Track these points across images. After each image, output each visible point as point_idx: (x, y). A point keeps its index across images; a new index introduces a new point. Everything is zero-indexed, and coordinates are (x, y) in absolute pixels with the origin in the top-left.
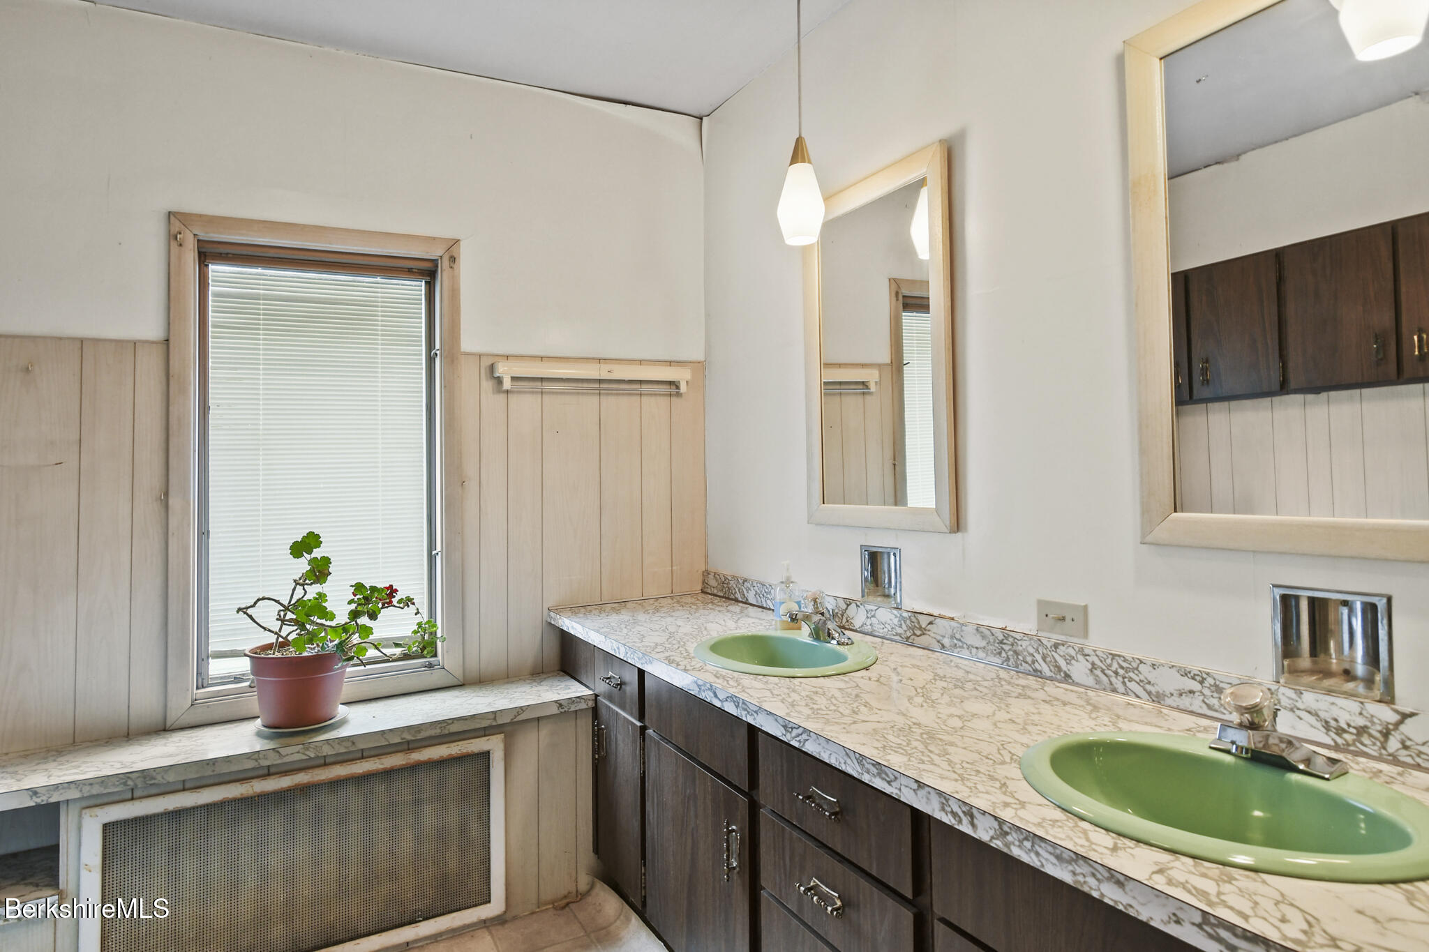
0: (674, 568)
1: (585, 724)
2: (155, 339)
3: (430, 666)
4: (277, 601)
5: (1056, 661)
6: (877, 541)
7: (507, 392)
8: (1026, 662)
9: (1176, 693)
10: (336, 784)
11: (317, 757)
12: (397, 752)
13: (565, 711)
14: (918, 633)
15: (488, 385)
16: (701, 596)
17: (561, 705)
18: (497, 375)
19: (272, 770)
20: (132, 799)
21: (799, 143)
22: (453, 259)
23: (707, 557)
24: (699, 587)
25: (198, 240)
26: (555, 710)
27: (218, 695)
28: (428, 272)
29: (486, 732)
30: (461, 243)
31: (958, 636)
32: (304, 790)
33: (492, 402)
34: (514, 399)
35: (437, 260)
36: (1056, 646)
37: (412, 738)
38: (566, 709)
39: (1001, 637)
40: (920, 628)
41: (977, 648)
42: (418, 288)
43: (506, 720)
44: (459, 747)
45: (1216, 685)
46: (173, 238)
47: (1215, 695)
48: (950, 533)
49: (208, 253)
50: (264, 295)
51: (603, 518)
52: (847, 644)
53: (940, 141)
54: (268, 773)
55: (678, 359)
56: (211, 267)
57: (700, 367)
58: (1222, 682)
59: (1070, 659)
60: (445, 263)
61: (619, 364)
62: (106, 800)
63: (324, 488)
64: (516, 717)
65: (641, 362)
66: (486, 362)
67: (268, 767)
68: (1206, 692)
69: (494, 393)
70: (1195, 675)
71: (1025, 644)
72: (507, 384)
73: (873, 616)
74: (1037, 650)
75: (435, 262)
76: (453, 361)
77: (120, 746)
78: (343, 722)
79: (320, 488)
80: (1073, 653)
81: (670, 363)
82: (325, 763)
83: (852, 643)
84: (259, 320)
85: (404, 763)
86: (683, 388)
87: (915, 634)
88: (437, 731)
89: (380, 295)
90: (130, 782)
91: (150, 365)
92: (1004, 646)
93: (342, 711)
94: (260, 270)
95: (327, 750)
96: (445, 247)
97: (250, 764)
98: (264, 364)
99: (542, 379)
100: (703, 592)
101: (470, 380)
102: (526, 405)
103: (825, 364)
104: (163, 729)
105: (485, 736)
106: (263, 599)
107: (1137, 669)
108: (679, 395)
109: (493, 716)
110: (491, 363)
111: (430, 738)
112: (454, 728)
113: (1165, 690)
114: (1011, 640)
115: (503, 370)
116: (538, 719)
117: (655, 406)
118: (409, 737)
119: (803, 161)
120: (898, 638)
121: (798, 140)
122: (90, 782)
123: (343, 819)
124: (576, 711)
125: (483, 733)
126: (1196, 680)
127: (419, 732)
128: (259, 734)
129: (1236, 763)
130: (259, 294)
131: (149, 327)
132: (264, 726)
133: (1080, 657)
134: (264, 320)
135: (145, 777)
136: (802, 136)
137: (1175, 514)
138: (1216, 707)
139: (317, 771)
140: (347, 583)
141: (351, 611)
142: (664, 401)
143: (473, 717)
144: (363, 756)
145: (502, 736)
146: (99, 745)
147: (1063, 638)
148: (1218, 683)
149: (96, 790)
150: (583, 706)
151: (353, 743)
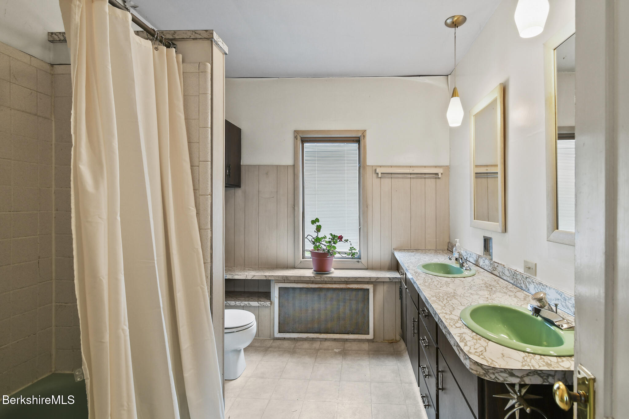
0: (437, 240)
1: (398, 286)
2: (291, 165)
3: (358, 262)
4: (312, 236)
5: (526, 284)
6: (488, 235)
7: (381, 178)
8: (519, 283)
9: (554, 299)
10: (328, 289)
11: (324, 281)
12: (344, 284)
13: (391, 281)
14: (494, 269)
15: (375, 175)
16: (446, 251)
17: (390, 279)
18: (377, 172)
19: (314, 282)
20: (284, 282)
21: (455, 89)
22: (364, 136)
23: (449, 237)
24: (446, 248)
25: (301, 137)
26: (388, 280)
27: (306, 261)
28: (357, 140)
29: (368, 283)
30: (367, 131)
31: (503, 272)
32: (321, 289)
33: (376, 181)
34: (382, 180)
35: (360, 137)
36: (526, 278)
37: (347, 281)
38: (392, 281)
39: (513, 273)
40: (495, 268)
41: (508, 277)
42: (356, 145)
43: (374, 280)
44: (360, 286)
45: (564, 298)
46: (296, 137)
47: (564, 301)
48: (502, 233)
49: (304, 140)
50: (317, 151)
51: (411, 220)
52: (469, 270)
53: (500, 84)
54: (313, 282)
55: (439, 165)
56: (305, 144)
57: (447, 168)
58: (566, 296)
59: (529, 283)
60: (362, 138)
61: (417, 168)
62: (280, 282)
63: (332, 206)
64: (376, 280)
65: (425, 167)
66: (374, 168)
67: (313, 281)
68: (562, 300)
69: (376, 178)
70: (560, 293)
71: (519, 276)
72: (380, 176)
73: (484, 262)
74: (522, 279)
75: (359, 137)
76: (364, 168)
77: (285, 270)
78: (332, 273)
79: (330, 206)
80: (530, 281)
81: (436, 167)
82: (326, 283)
83: (471, 270)
84: (316, 158)
85: (345, 287)
86: (440, 176)
87: (493, 270)
88: (354, 280)
89: (346, 149)
90: (283, 278)
91: (291, 171)
92: (514, 276)
93: (332, 270)
94: (316, 144)
95: (326, 279)
96: (362, 133)
97: (308, 279)
98: (317, 170)
99: (391, 174)
100: (448, 250)
101: (369, 174)
102: (386, 182)
103: (476, 166)
104: (294, 268)
105: (368, 284)
106: (309, 235)
107: (545, 289)
108: (439, 178)
109: (369, 278)
110: (375, 169)
111: (352, 281)
112: (359, 280)
113: (551, 298)
114: (516, 274)
115: (379, 171)
116: (384, 282)
117: (430, 182)
118: (347, 280)
119: (456, 96)
120: (489, 271)
121: (454, 88)
122: (276, 276)
123: (332, 299)
124: (396, 282)
125: (367, 283)
126: (559, 295)
127: (349, 279)
128: (313, 273)
129: (541, 321)
130: (316, 151)
131: (290, 162)
132: (314, 271)
133: (532, 283)
134: (317, 158)
135: (286, 277)
136: (456, 87)
137: (557, 230)
138: (564, 306)
139: (324, 285)
140: (329, 232)
141: (329, 241)
142: (433, 181)
143: (364, 277)
144: (335, 283)
145: (373, 285)
146: (282, 269)
147: (530, 275)
148: (565, 297)
149: (277, 279)
150: (397, 280)
151: (332, 279)
